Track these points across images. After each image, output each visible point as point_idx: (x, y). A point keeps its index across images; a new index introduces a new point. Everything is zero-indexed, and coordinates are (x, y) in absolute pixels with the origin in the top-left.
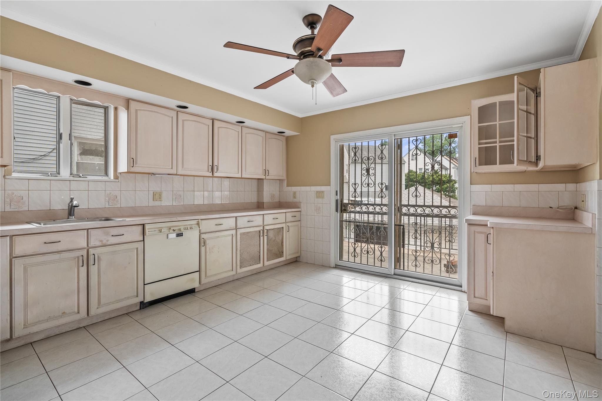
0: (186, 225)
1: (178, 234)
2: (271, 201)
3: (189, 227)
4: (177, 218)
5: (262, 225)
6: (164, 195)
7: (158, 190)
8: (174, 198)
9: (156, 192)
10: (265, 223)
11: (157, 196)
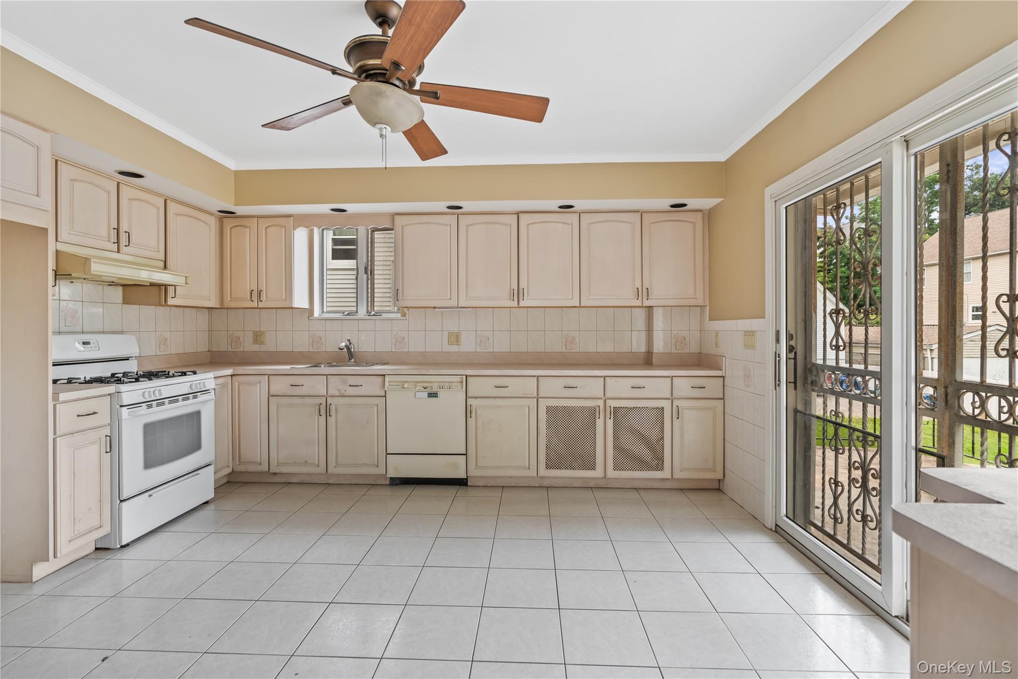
0: (444, 382)
1: (431, 394)
2: (674, 351)
3: (446, 385)
4: (428, 371)
5: (603, 396)
6: (463, 337)
7: (455, 329)
8: (478, 341)
9: (452, 333)
10: (608, 395)
11: (455, 338)
